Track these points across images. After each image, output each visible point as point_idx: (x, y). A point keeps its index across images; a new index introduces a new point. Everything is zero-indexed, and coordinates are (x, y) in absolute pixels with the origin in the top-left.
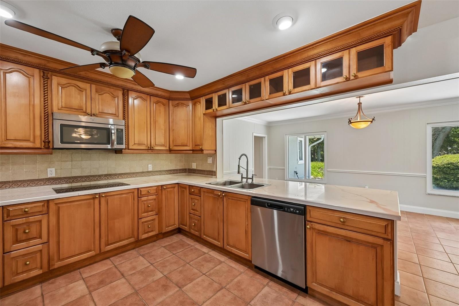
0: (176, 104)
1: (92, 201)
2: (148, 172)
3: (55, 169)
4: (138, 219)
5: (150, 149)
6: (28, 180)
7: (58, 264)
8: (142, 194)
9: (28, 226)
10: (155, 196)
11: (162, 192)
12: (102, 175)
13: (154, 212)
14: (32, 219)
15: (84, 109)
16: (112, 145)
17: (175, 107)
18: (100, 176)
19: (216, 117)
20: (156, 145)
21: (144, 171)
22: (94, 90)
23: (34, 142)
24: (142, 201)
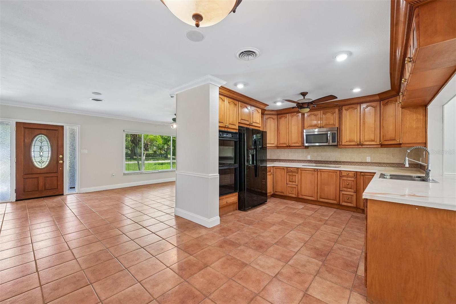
0: (386, 103)
1: (314, 172)
2: (366, 163)
3: (311, 156)
4: (340, 191)
5: (360, 145)
6: (301, 160)
7: (300, 196)
8: (343, 174)
9: (292, 176)
10: (353, 178)
11: (360, 177)
12: (332, 161)
13: (353, 190)
14: (293, 174)
15: (317, 125)
16: (329, 143)
17: (385, 106)
18: (330, 162)
19: (425, 106)
20: (365, 141)
21: (362, 162)
22: (322, 113)
23: (299, 144)
24: (343, 180)
